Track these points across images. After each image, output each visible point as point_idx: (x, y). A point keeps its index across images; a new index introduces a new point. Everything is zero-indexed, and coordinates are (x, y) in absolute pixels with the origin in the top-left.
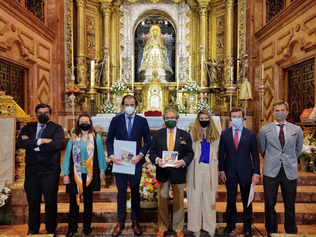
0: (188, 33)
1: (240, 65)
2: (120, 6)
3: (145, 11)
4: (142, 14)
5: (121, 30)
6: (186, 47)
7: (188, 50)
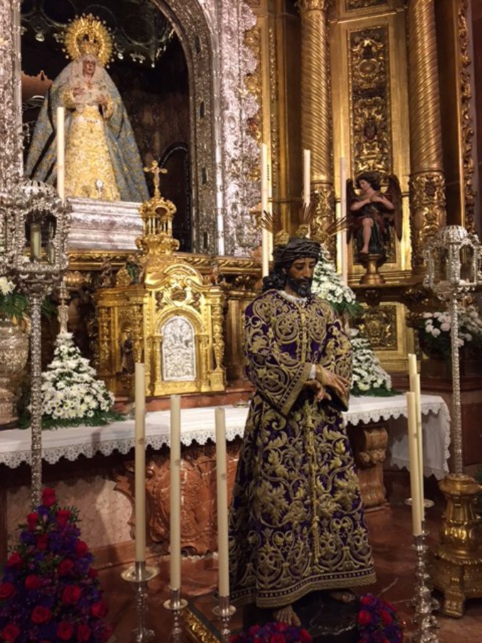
0: (251, 67)
1: (467, 206)
6: (247, 122)
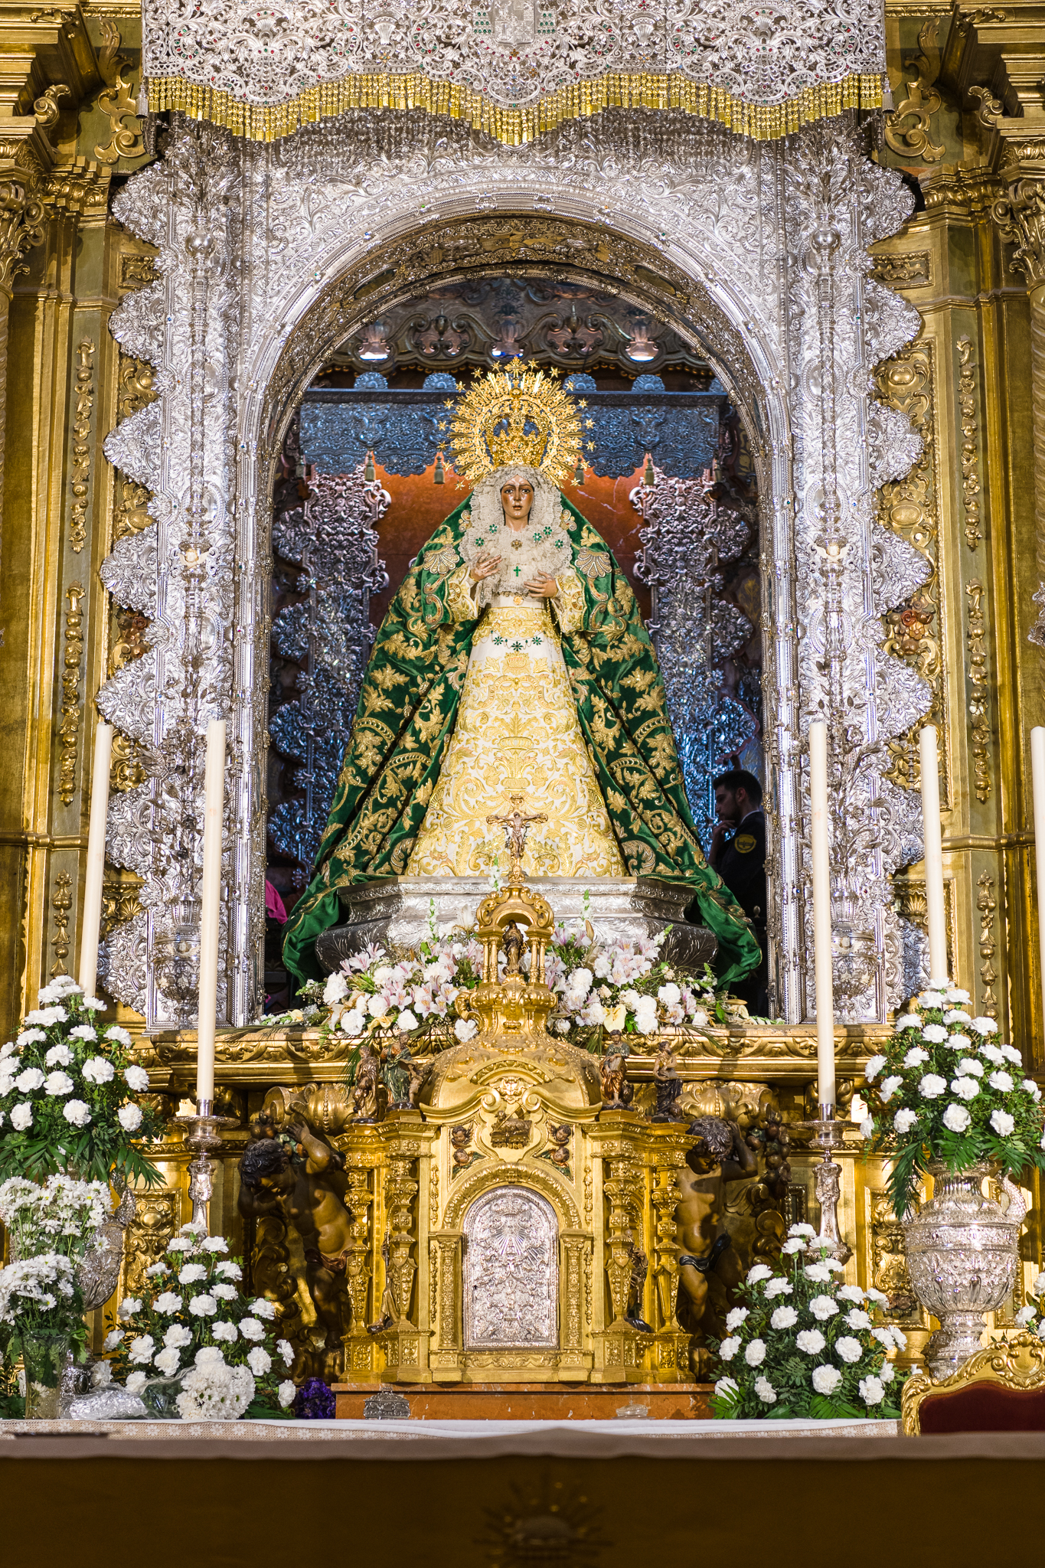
0: (899, 459)
2: (118, 182)
3: (401, 227)
4: (374, 257)
5: (127, 428)
6: (887, 620)
7: (907, 653)
